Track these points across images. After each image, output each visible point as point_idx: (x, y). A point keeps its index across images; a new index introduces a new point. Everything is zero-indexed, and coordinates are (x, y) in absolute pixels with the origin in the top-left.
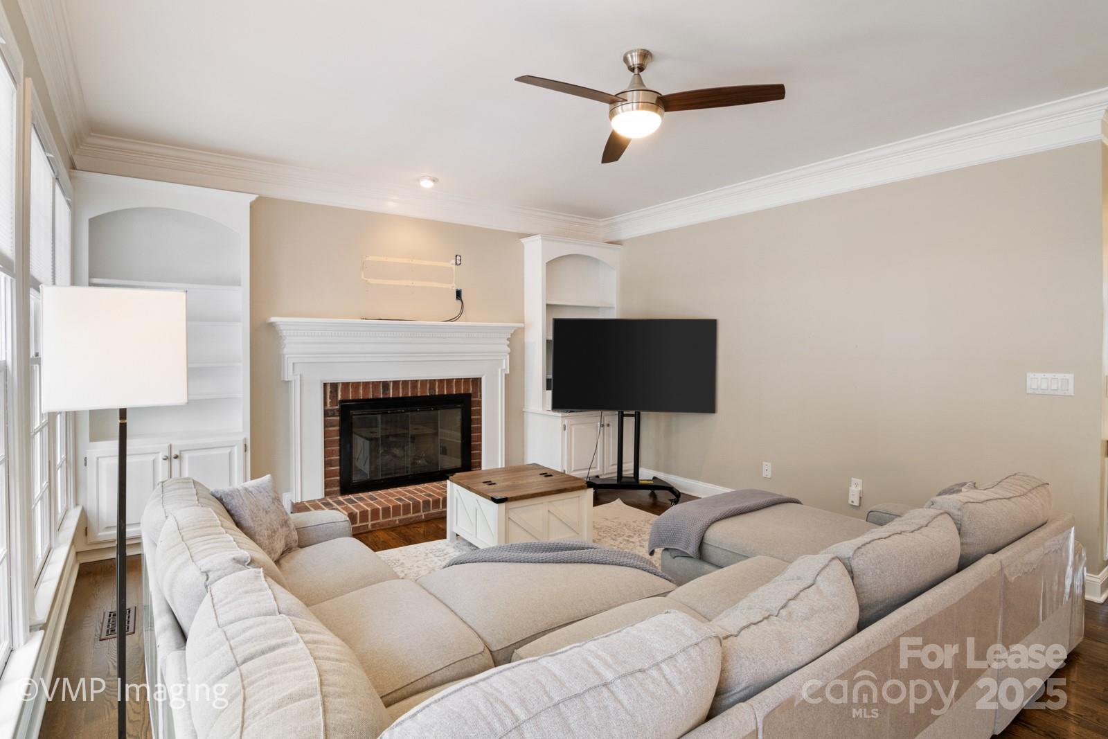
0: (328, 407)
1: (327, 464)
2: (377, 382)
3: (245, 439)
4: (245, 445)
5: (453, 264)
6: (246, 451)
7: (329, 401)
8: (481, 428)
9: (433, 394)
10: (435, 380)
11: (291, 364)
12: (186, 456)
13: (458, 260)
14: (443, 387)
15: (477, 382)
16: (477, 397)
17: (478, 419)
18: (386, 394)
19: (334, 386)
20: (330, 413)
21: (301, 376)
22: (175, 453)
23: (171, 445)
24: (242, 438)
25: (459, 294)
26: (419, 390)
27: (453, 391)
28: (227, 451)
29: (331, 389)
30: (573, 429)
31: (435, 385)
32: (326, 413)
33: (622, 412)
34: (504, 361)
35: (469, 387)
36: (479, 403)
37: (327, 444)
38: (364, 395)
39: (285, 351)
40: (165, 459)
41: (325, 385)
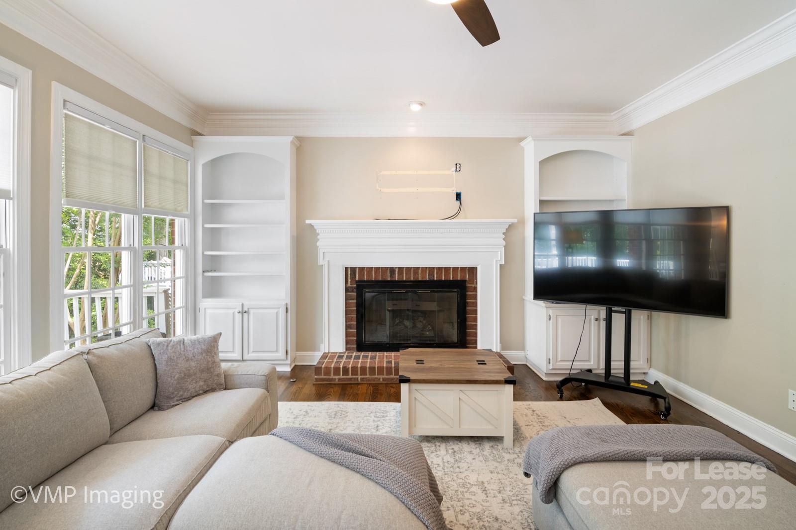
0: (349, 285)
1: (348, 327)
2: (385, 268)
3: (287, 304)
4: (287, 308)
5: (453, 172)
6: (287, 312)
7: (349, 280)
8: (476, 310)
9: (432, 279)
10: (434, 268)
11: (322, 253)
12: (252, 311)
13: (458, 167)
14: (441, 273)
15: (473, 271)
16: (473, 284)
17: (474, 303)
18: (393, 277)
19: (353, 270)
20: (350, 289)
21: (328, 261)
22: (245, 309)
23: (243, 304)
24: (284, 303)
25: (458, 196)
26: (420, 275)
27: (450, 277)
28: (275, 311)
29: (350, 272)
30: (560, 320)
31: (434, 272)
32: (347, 290)
33: (611, 309)
34: (499, 253)
35: (465, 274)
36: (475, 289)
37: (347, 312)
38: (375, 277)
39: (318, 244)
40: (239, 312)
41: (346, 269)
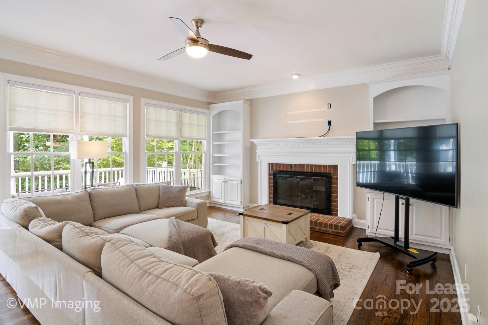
0: (271, 172)
1: (270, 194)
2: (287, 164)
3: (241, 180)
4: (241, 182)
5: (326, 109)
6: (241, 183)
7: (271, 170)
8: (337, 192)
9: (312, 171)
10: (313, 165)
11: (258, 156)
12: (229, 182)
13: (329, 106)
14: (317, 168)
15: (335, 167)
16: (336, 175)
17: (336, 187)
18: (291, 169)
19: (272, 164)
20: (271, 174)
21: (261, 160)
22: (226, 181)
23: (225, 178)
24: (240, 179)
25: (329, 123)
26: (305, 169)
27: (322, 171)
28: (236, 182)
29: (271, 166)
31: (312, 167)
32: (269, 175)
34: (352, 157)
35: (331, 169)
36: (337, 179)
37: (269, 186)
38: (283, 169)
39: (257, 151)
40: (223, 182)
41: (269, 164)
